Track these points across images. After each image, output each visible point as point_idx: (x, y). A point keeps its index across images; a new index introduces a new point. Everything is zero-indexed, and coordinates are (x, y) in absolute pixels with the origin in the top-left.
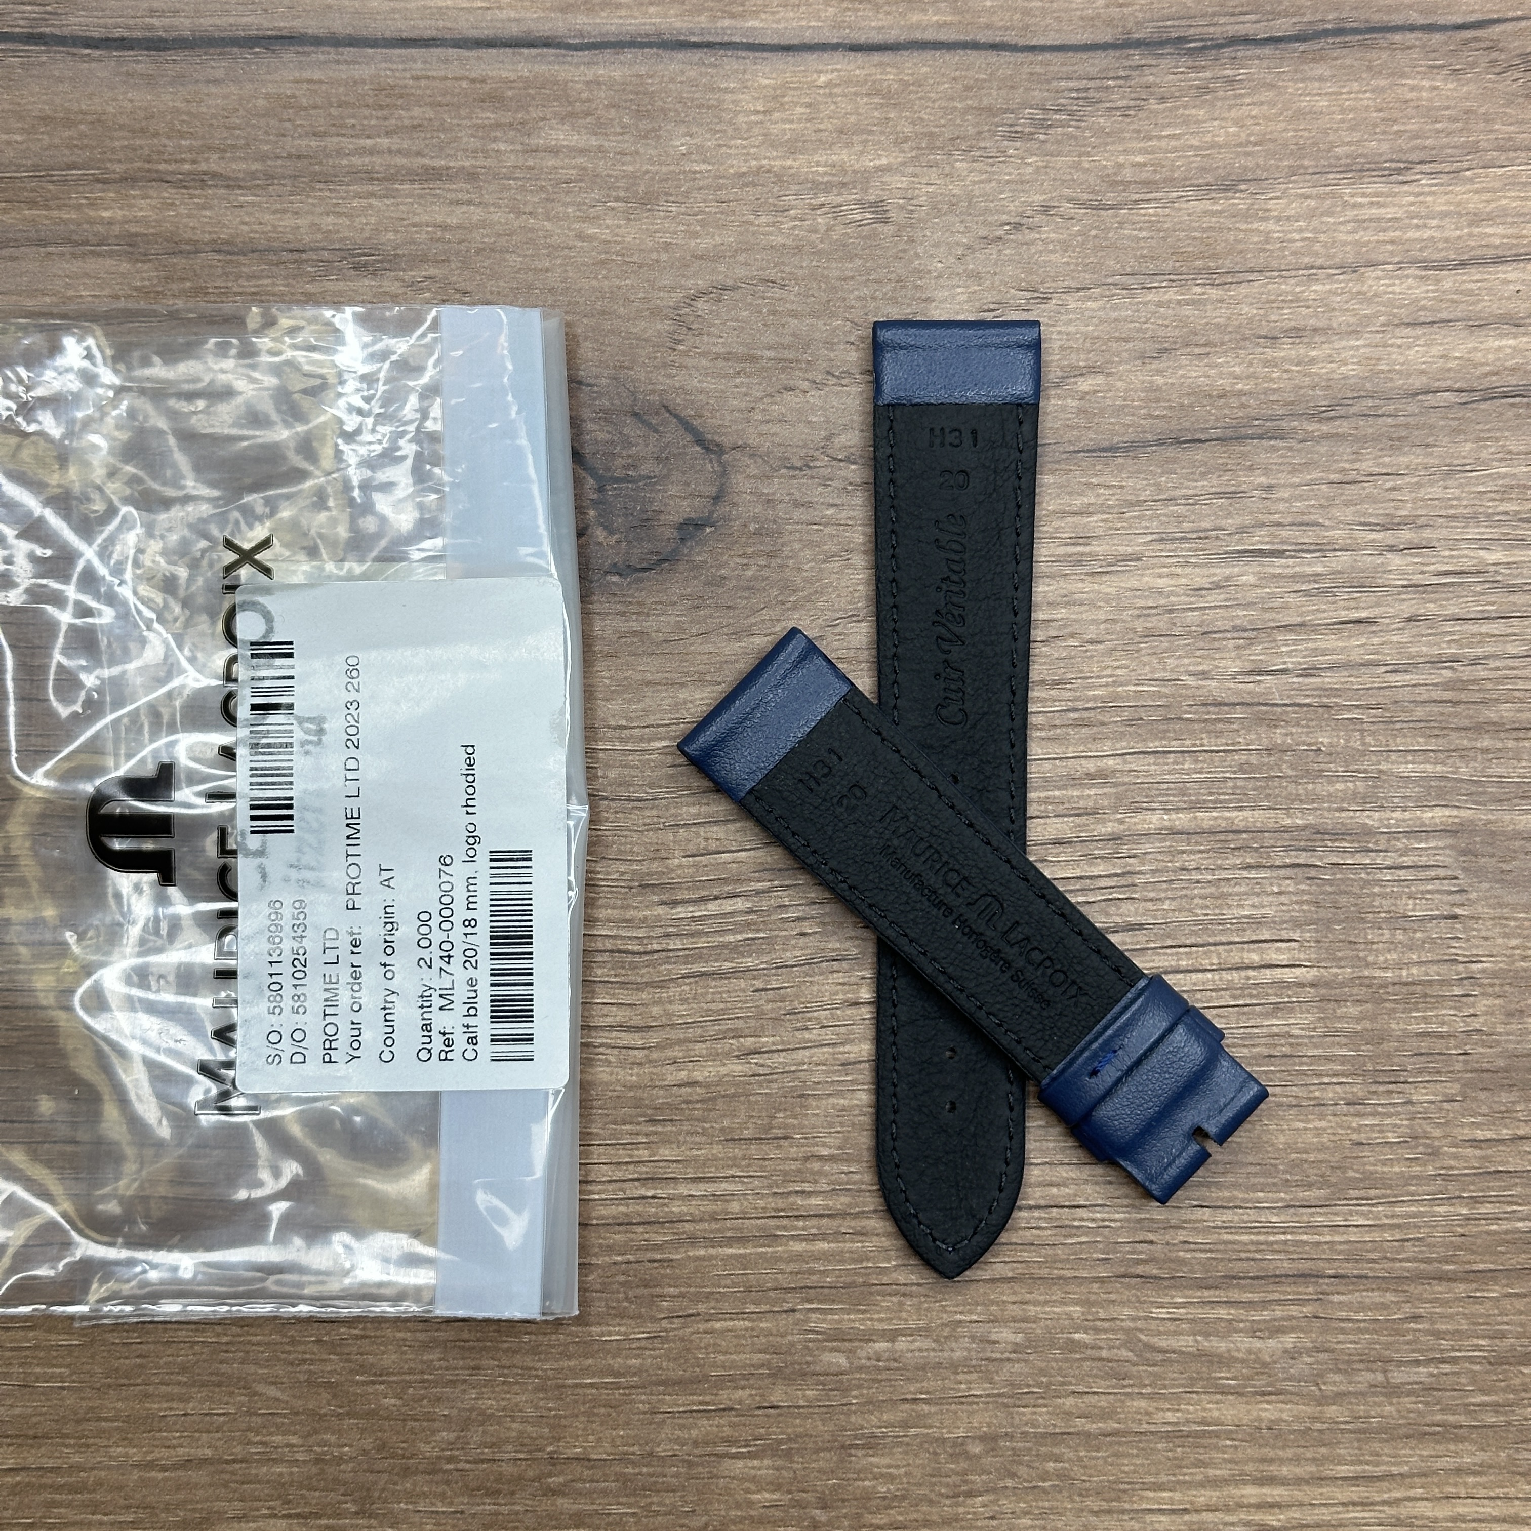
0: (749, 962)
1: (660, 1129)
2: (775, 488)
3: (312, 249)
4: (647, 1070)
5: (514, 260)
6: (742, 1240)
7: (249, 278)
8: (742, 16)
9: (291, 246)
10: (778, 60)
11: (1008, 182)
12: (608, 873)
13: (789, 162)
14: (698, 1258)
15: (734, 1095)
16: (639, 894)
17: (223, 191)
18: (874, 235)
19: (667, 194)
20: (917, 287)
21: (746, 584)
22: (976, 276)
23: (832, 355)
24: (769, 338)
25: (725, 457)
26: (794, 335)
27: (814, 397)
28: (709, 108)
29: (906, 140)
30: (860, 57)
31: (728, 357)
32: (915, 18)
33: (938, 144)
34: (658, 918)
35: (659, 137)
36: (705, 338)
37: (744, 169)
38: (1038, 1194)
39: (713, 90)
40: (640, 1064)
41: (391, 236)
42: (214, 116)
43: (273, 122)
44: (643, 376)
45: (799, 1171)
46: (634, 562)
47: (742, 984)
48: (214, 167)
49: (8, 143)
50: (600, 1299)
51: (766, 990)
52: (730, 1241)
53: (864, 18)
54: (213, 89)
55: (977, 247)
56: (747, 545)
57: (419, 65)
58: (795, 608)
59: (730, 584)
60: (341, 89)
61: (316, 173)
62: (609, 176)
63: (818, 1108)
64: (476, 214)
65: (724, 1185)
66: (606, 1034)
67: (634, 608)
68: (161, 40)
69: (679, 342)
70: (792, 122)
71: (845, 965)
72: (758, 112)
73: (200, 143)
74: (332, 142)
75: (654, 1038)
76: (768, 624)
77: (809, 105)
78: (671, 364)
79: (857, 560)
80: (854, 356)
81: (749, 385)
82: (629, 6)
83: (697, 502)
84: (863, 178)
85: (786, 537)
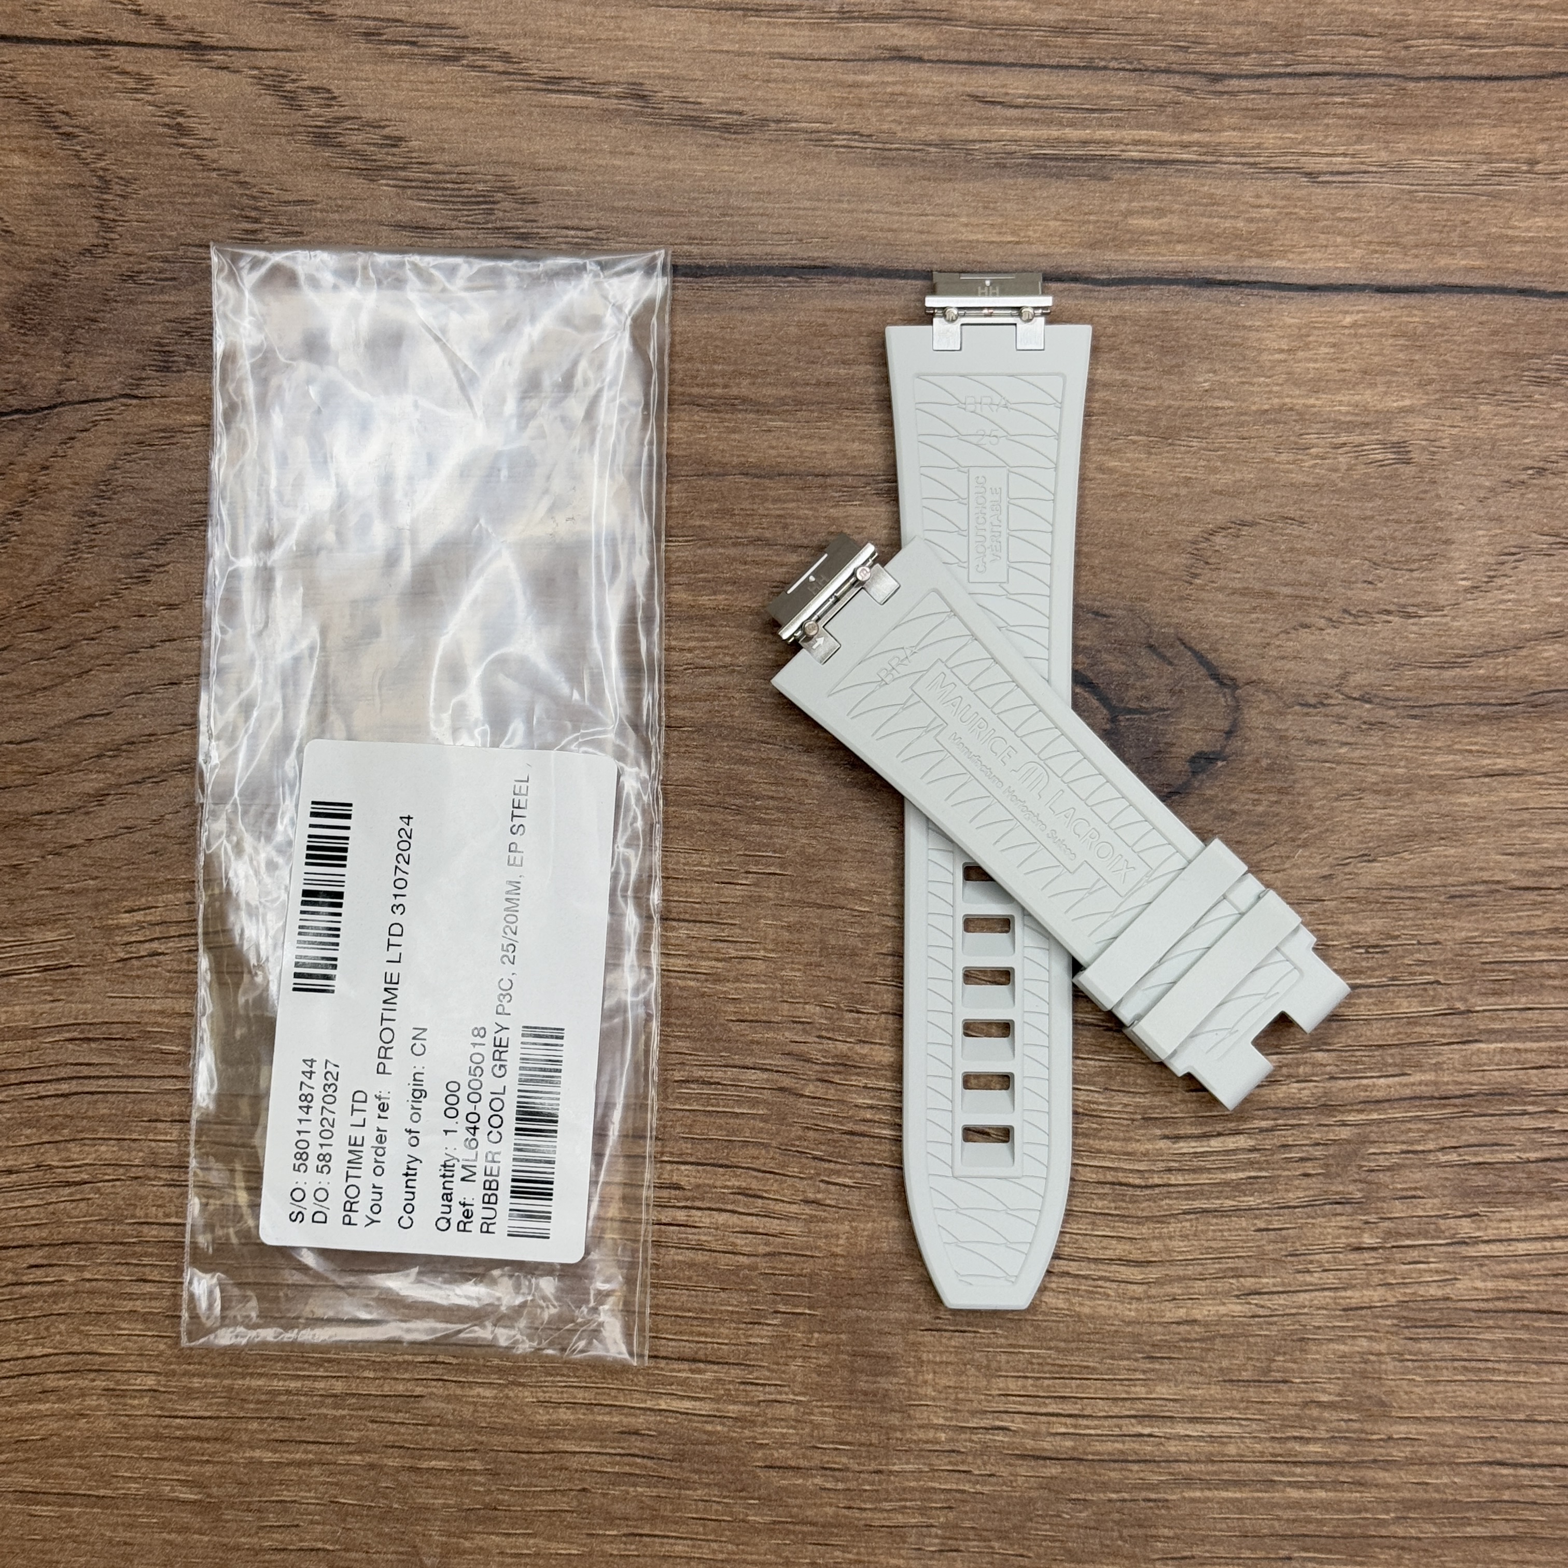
0: (1251, 1201)
1: (1157, 1366)
2: (1288, 724)
3: (836, 474)
4: (1146, 1305)
6: (1238, 1484)
7: (776, 500)
8: (1269, 255)
9: (817, 471)
10: (1304, 300)
11: (1533, 426)
12: (1110, 1105)
13: (1312, 401)
14: (1193, 1500)
15: (1232, 1336)
16: (1140, 1127)
17: (752, 416)
18: (1395, 476)
19: (1189, 429)
20: (1437, 529)
21: (1256, 819)
22: (1499, 519)
23: (1350, 593)
24: (1286, 575)
25: (1239, 692)
26: (1312, 572)
27: (1331, 635)
28: (1234, 345)
29: (1431, 382)
30: (1387, 300)
31: (1245, 592)
32: (1443, 261)
33: (1463, 387)
34: (1160, 1152)
35: (1182, 373)
36: (1222, 573)
37: (1266, 407)
38: (1542, 1453)
39: (1237, 327)
40: (1139, 1299)
42: (748, 343)
43: (804, 349)
44: (1158, 609)
45: (1298, 1416)
47: (1244, 1223)
48: (744, 392)
50: (1094, 1537)
51: (1267, 1230)
52: (1226, 1484)
53: (1391, 260)
54: (748, 317)
55: (1499, 490)
56: (1258, 780)
58: (1305, 845)
59: (1240, 820)
60: (872, 318)
61: (843, 401)
62: (1132, 410)
63: (1318, 1353)
65: (1221, 1428)
66: (1105, 1267)
68: (699, 267)
69: (1196, 576)
70: (1316, 361)
71: (1348, 1208)
72: (1282, 351)
73: (732, 368)
75: (1154, 1273)
76: (1278, 861)
77: (1334, 345)
78: (1188, 598)
79: (1370, 800)
80: (1371, 595)
81: (1265, 621)
82: (1157, 244)
83: (1209, 736)
84: (1386, 419)
85: (1298, 775)
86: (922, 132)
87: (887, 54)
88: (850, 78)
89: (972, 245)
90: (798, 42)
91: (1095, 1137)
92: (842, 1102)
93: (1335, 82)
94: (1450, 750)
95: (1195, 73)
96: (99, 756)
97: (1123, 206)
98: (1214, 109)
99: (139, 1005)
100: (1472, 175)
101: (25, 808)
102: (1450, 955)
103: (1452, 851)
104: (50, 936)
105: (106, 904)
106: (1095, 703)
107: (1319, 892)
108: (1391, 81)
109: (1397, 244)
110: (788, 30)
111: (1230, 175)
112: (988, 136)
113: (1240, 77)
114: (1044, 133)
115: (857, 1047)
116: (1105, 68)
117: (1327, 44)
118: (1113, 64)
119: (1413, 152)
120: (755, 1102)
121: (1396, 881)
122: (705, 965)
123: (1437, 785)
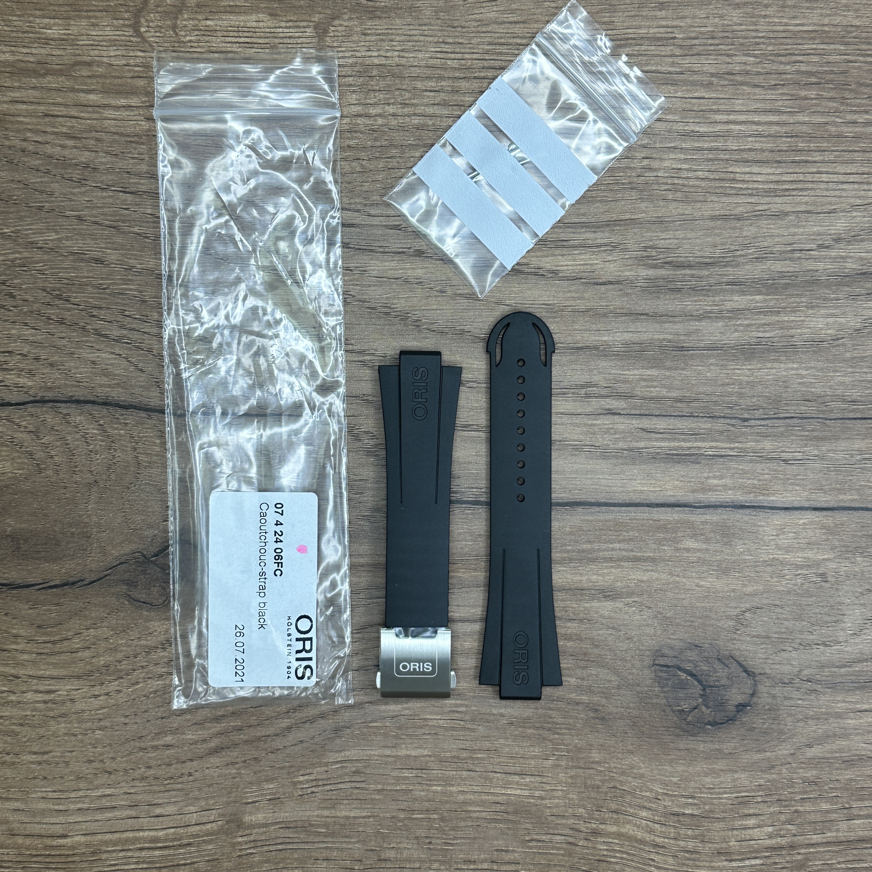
2: (776, 691)
3: (587, 589)
5: (669, 594)
7: (561, 601)
8: (768, 495)
9: (579, 588)
10: (782, 513)
13: (786, 556)
16: (717, 856)
18: (821, 587)
19: (734, 568)
20: (839, 609)
21: (764, 731)
23: (802, 637)
24: (776, 629)
25: (756, 678)
26: (786, 628)
27: (794, 654)
28: (753, 533)
29: (836, 548)
30: (818, 513)
31: (757, 636)
32: (841, 497)
33: (850, 549)
34: (724, 866)
35: (731, 545)
36: (749, 628)
37: (767, 559)
39: (754, 526)
41: (619, 584)
43: (573, 537)
44: (722, 643)
46: (717, 720)
49: (466, 545)
53: (820, 497)
55: (864, 593)
56: (765, 714)
57: (633, 514)
58: (784, 741)
59: (757, 731)
60: (600, 524)
61: (589, 558)
62: (710, 561)
64: (655, 575)
67: (716, 739)
69: (738, 630)
70: (788, 539)
74: (596, 546)
76: (772, 747)
77: (795, 533)
78: (735, 639)
79: (810, 722)
80: (812, 637)
81: (766, 648)
82: (720, 491)
83: (744, 696)
84: (817, 564)
85: (781, 712)
86: (621, 445)
87: (605, 412)
88: (590, 422)
89: (642, 492)
90: (568, 407)
91: (698, 860)
92: (594, 848)
93: (795, 421)
94: (844, 702)
95: (736, 418)
96: (288, 712)
97: (706, 475)
98: (744, 434)
99: (308, 813)
100: (854, 459)
101: (259, 734)
102: (843, 785)
103: (844, 743)
104: (271, 786)
105: (293, 772)
106: (696, 683)
107: (790, 760)
108: (820, 420)
109: (822, 489)
110: (564, 403)
111: (751, 461)
112: (648, 446)
113: (755, 419)
114: (672, 444)
115: (600, 826)
116: (698, 416)
117: (792, 405)
118: (701, 415)
119: (829, 451)
120: (559, 849)
121: (821, 755)
122: (537, 793)
123: (839, 716)
